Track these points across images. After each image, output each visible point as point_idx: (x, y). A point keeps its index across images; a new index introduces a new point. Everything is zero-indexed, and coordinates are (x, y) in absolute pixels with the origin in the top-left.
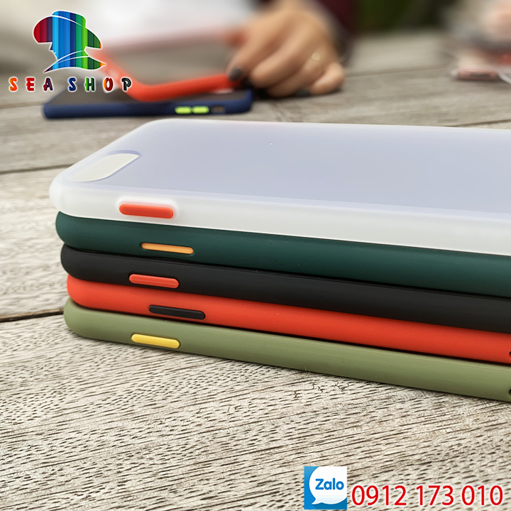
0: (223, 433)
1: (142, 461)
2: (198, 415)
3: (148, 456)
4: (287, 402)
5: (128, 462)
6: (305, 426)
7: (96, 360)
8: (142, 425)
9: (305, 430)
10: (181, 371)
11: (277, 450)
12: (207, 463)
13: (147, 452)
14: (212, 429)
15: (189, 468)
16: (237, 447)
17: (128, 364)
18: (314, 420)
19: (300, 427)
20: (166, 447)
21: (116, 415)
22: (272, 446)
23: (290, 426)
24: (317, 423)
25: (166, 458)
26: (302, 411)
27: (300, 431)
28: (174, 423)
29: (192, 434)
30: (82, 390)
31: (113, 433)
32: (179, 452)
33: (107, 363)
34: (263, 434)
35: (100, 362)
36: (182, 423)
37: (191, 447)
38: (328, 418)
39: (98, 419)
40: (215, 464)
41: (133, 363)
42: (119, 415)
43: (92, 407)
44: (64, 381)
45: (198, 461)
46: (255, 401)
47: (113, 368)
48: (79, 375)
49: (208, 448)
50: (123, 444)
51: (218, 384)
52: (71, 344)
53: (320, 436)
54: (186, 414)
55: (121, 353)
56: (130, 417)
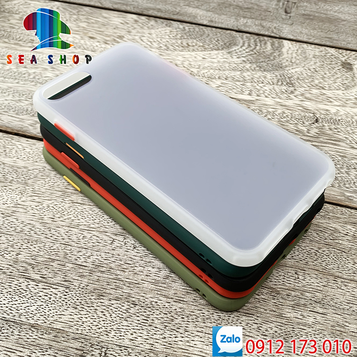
0: (69, 248)
1: (31, 247)
2: (66, 233)
3: (35, 246)
4: (106, 244)
5: (26, 245)
6: (103, 261)
7: (46, 180)
8: (42, 228)
9: (102, 263)
10: (76, 204)
11: (83, 267)
12: (53, 260)
13: (35, 243)
14: (67, 243)
15: (45, 259)
16: (70, 258)
17: (57, 189)
18: (110, 259)
19: (101, 260)
20: (44, 244)
21: (35, 217)
22: (83, 264)
23: (97, 257)
24: (109, 261)
25: (41, 250)
26: (109, 251)
27: (99, 262)
28: (55, 233)
29: (58, 242)
30: (31, 196)
31: (29, 226)
32: (47, 249)
33: (50, 184)
34: (84, 256)
35: (47, 182)
36: (58, 235)
37: (53, 249)
38: (115, 261)
39: (28, 216)
40: (57, 262)
41: (59, 189)
42: (37, 218)
43: (30, 208)
44: (27, 188)
45: (51, 258)
46: (94, 237)
47: (50, 189)
48: (35, 186)
49: (58, 253)
50: (29, 235)
51: (86, 219)
52: (42, 165)
53: (105, 269)
54: (62, 231)
55: (59, 180)
56: (41, 221)
